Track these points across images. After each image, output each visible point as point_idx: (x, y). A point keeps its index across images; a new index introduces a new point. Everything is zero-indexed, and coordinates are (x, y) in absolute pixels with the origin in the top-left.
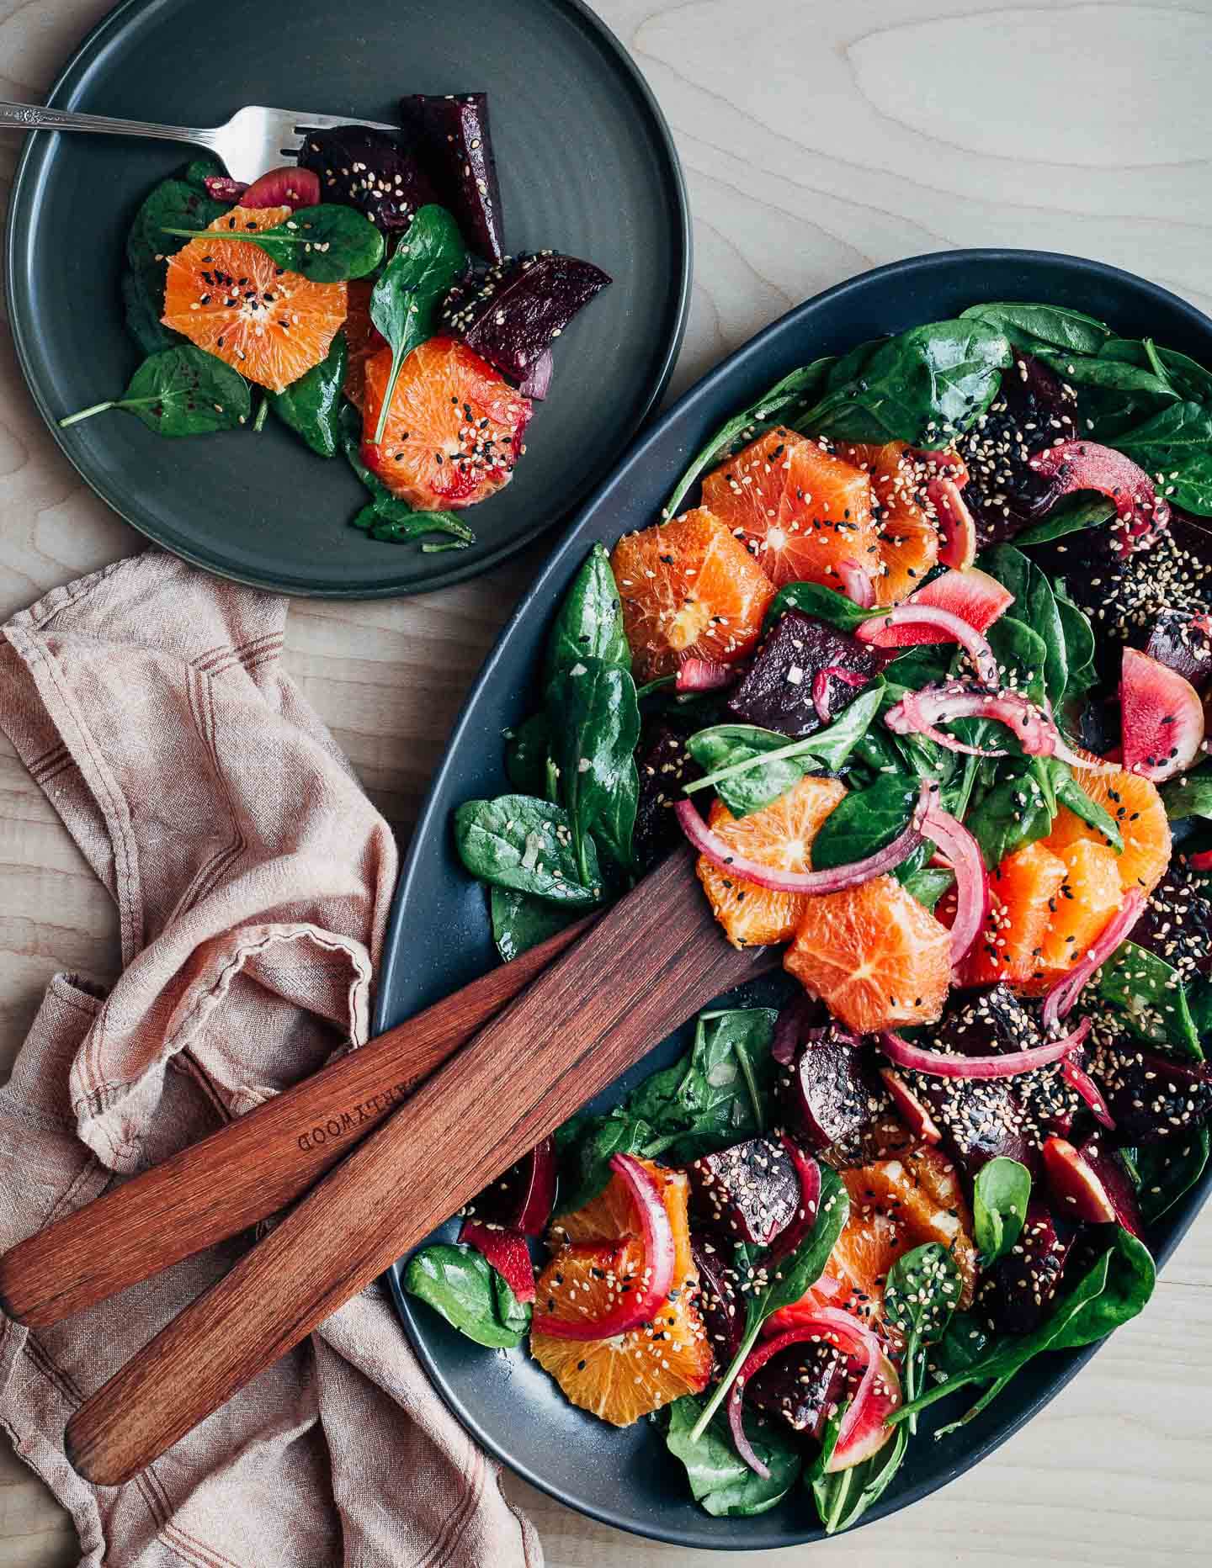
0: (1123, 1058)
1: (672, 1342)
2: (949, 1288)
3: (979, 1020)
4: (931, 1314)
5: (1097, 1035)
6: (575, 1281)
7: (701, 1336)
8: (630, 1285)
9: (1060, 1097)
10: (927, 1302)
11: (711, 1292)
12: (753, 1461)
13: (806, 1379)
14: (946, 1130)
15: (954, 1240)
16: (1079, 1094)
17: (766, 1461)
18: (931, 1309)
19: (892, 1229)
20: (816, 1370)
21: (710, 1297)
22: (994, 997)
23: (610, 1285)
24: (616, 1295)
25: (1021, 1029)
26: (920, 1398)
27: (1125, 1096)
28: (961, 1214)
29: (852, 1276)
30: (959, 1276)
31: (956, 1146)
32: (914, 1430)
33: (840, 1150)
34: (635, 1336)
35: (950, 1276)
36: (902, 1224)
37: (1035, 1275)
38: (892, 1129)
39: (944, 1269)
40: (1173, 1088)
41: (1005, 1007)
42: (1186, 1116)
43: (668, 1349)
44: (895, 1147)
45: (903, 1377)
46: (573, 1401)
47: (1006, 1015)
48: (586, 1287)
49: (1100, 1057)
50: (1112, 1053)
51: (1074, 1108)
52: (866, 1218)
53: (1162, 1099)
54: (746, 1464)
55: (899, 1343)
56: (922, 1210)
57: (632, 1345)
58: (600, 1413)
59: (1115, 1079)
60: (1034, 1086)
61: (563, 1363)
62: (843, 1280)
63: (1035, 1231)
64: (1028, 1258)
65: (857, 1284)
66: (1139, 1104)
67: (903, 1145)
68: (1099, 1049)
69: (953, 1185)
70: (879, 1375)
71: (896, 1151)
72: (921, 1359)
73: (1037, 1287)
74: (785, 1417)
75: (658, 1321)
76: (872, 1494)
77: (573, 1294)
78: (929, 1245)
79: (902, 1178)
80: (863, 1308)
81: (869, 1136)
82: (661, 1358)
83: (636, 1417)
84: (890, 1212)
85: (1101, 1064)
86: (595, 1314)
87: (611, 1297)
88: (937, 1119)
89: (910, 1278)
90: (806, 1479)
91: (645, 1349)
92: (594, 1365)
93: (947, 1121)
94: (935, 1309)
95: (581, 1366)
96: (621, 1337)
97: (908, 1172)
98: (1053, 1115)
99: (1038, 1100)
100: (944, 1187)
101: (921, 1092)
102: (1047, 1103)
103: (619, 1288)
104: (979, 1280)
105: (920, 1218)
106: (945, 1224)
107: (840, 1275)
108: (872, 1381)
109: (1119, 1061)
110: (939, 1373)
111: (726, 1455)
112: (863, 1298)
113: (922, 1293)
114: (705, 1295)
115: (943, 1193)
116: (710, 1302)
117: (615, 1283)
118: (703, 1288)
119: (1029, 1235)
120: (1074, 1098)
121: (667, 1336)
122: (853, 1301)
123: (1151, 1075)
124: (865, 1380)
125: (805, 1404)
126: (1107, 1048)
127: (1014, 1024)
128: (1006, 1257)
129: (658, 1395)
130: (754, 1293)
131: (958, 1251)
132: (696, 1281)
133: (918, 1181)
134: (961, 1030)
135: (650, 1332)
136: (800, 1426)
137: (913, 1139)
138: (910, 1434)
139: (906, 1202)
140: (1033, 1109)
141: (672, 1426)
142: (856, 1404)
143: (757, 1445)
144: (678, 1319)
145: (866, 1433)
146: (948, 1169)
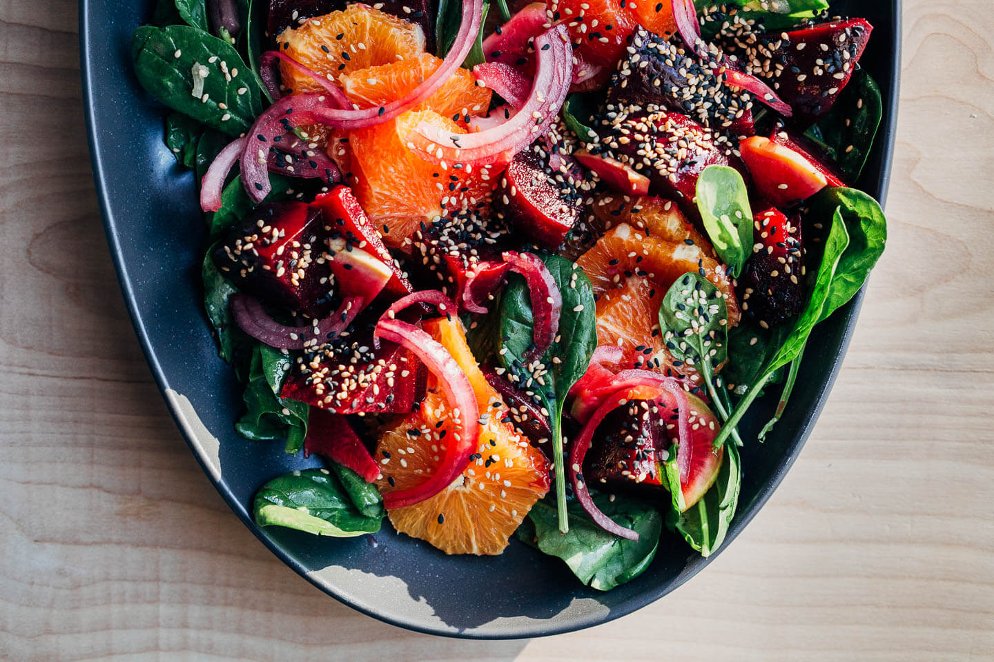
0: (771, 45)
1: (502, 460)
2: (715, 309)
3: (634, 68)
4: (711, 339)
5: (741, 41)
6: (400, 450)
7: (525, 444)
8: (445, 430)
9: (734, 102)
10: (702, 329)
11: (518, 405)
12: (618, 530)
13: (630, 438)
14: (650, 171)
15: (700, 264)
16: (748, 93)
17: (630, 526)
18: (708, 335)
19: (645, 282)
20: (635, 427)
21: (518, 409)
22: (638, 42)
23: (429, 438)
24: (438, 443)
25: (674, 59)
26: (733, 414)
27: (789, 77)
28: (696, 240)
29: (628, 338)
30: (719, 294)
31: (666, 180)
32: (739, 442)
33: (573, 242)
34: (472, 472)
35: (711, 296)
36: (652, 275)
37: (782, 260)
38: (608, 200)
39: (703, 294)
40: (825, 47)
41: (652, 45)
42: (847, 66)
43: (503, 469)
44: (617, 213)
45: (711, 405)
46: (449, 552)
47: (657, 54)
48: (411, 451)
49: (752, 57)
50: (761, 47)
51: (750, 105)
52: (620, 285)
53: (820, 62)
54: (614, 536)
55: (695, 378)
56: (662, 252)
57: (472, 481)
58: (476, 550)
59: (773, 68)
60: (708, 105)
61: (426, 525)
62: (624, 345)
63: (766, 222)
64: (770, 250)
65: (637, 343)
66: (802, 78)
67: (621, 208)
68: (749, 51)
69: (678, 217)
70: (692, 413)
71: (618, 216)
72: (719, 383)
73: (788, 269)
74: (626, 476)
75: (482, 449)
76: (729, 509)
77: (404, 463)
78: (681, 278)
79: (633, 234)
80: (652, 361)
81: (592, 218)
82: (502, 480)
83: (506, 538)
84: (637, 270)
85: (756, 63)
86: (429, 470)
87: (435, 448)
88: (639, 166)
89: (679, 315)
90: (668, 524)
91: (484, 479)
92: (450, 515)
93: (649, 163)
94: (712, 334)
95: (440, 520)
96: (460, 479)
97: (636, 228)
98: (734, 119)
99: (717, 115)
100: (673, 223)
101: (616, 152)
102: (726, 114)
103: (437, 437)
104: (738, 293)
105: (664, 260)
106: (687, 254)
107: (620, 342)
108: (687, 420)
109: (769, 49)
110: (739, 388)
111: (593, 537)
112: (648, 351)
113: (695, 324)
114: (514, 411)
115: (672, 228)
116: (521, 414)
117: (431, 434)
118: (509, 405)
119: (763, 228)
120: (746, 97)
121: (496, 458)
122: (641, 359)
123: (801, 46)
124: (681, 421)
125: (638, 458)
126: (755, 46)
127: (666, 57)
128: (752, 259)
129: (515, 512)
130: (539, 384)
131: (708, 271)
132: (501, 401)
133: (647, 231)
134: (624, 84)
135: (481, 462)
136: (642, 477)
137: (627, 199)
138: (739, 448)
139: (646, 253)
140: (715, 124)
141: (538, 534)
142: (682, 444)
143: (617, 516)
144: (498, 438)
145: (702, 464)
146: (668, 206)
